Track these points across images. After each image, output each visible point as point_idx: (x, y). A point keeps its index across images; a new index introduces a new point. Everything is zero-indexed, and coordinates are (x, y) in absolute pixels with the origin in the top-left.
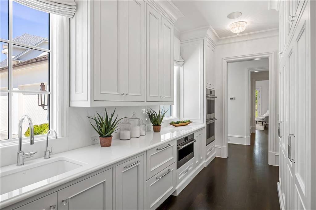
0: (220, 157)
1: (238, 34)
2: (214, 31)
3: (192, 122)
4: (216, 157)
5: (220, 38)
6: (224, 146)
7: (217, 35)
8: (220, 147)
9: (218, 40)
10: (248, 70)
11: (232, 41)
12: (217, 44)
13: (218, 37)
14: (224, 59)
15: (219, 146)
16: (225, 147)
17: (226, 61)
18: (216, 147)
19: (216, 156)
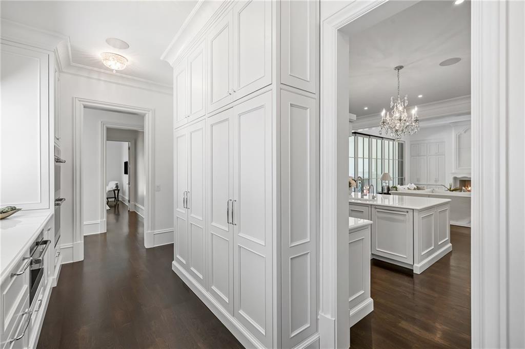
0: (72, 262)
1: (114, 72)
2: (70, 49)
3: (19, 210)
4: (63, 265)
5: (74, 64)
6: (79, 242)
7: (71, 57)
8: (72, 246)
9: (69, 65)
10: (103, 124)
11: (95, 76)
12: (63, 70)
13: (71, 60)
14: (80, 101)
15: (69, 245)
16: (81, 242)
17: (83, 104)
18: (61, 247)
19: (63, 263)
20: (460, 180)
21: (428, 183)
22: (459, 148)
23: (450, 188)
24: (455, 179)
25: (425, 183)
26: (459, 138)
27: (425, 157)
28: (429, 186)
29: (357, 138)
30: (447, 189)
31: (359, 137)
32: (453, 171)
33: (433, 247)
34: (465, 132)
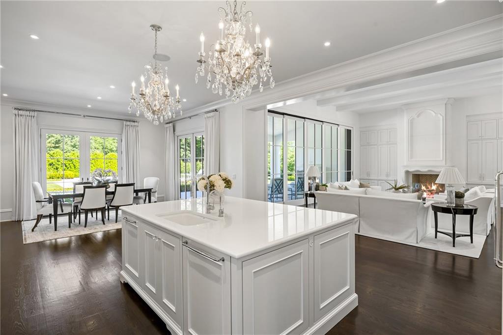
20: (413, 174)
21: (379, 178)
22: (412, 136)
23: (396, 186)
24: (407, 172)
25: (376, 178)
26: (411, 123)
27: (376, 146)
28: (380, 182)
29: (286, 120)
30: (391, 187)
31: (288, 120)
32: (405, 164)
33: (301, 322)
34: (418, 116)
